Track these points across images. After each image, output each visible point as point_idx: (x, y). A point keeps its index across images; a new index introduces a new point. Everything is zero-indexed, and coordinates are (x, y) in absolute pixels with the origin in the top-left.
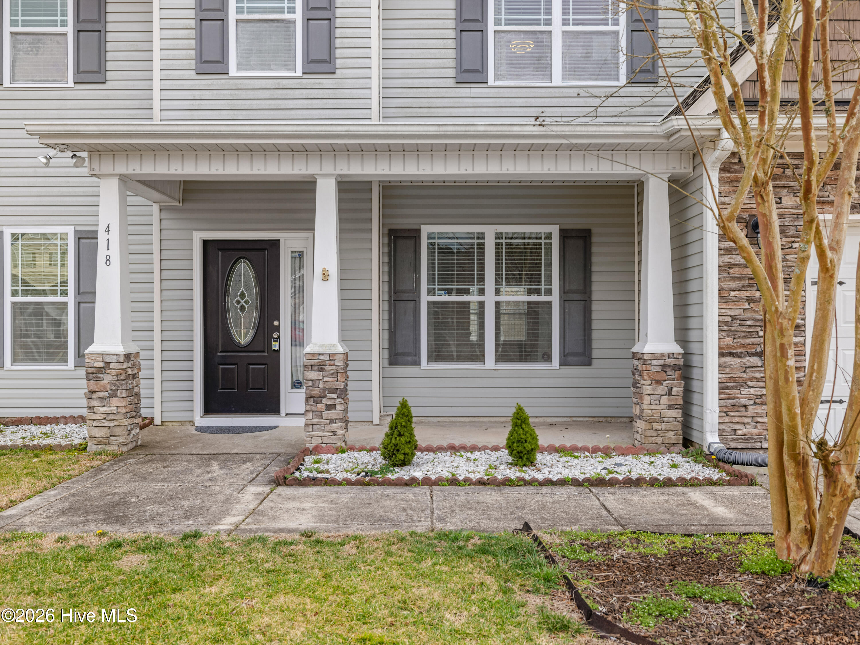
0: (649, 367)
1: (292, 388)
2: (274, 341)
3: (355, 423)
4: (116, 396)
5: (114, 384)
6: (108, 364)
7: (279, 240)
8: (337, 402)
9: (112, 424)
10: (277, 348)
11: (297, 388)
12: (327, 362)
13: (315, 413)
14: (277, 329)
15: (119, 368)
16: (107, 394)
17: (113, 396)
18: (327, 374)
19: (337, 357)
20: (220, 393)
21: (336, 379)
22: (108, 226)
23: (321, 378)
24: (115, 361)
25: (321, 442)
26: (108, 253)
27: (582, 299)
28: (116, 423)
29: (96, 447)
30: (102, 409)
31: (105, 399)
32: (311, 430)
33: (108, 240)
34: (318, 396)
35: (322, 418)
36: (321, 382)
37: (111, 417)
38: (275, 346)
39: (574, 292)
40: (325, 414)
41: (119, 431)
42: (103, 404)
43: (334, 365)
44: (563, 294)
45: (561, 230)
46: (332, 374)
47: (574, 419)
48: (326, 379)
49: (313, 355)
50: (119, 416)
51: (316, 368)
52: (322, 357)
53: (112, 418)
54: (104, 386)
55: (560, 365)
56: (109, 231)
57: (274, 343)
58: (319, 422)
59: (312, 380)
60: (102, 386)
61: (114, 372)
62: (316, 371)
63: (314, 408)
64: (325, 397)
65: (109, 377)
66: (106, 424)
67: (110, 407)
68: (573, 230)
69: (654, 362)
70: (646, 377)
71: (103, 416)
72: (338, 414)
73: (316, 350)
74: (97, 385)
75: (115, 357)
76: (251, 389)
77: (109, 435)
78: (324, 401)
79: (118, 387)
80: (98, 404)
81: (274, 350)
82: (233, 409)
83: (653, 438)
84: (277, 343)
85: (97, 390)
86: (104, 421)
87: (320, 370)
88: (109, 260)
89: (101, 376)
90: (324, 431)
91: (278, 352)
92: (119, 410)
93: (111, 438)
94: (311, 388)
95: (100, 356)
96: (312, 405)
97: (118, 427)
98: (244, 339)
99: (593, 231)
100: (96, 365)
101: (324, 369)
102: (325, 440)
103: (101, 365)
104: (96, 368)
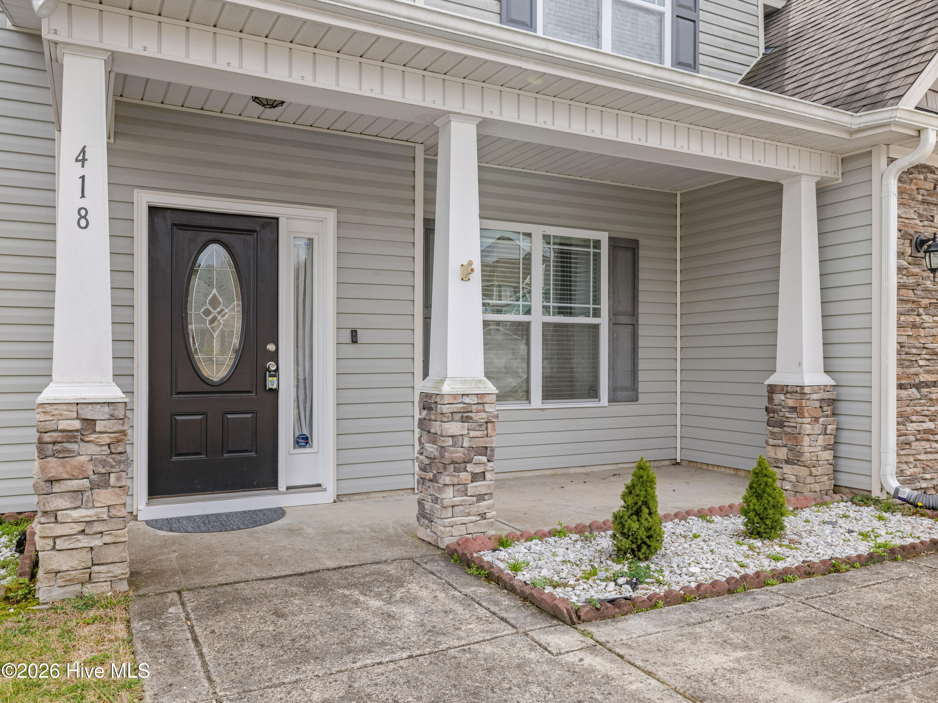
0: (809, 403)
1: (294, 448)
2: (271, 376)
3: (389, 493)
4: (106, 485)
5: (104, 463)
6: (90, 423)
7: (277, 219)
8: (488, 468)
9: (97, 542)
10: (275, 386)
11: (301, 446)
12: (474, 408)
13: (456, 487)
14: (275, 356)
15: (115, 429)
16: (86, 482)
17: (99, 487)
18: (474, 425)
19: (487, 399)
20: (176, 462)
21: (485, 432)
22: (83, 151)
23: (466, 432)
24: (107, 416)
25: (465, 532)
26: (83, 203)
27: (630, 322)
28: (107, 539)
29: (61, 591)
30: (76, 514)
31: (81, 492)
32: (450, 515)
33: (83, 178)
34: (461, 460)
35: (466, 495)
36: (466, 439)
37: (98, 527)
38: (271, 383)
39: (622, 314)
40: (473, 488)
41: (112, 553)
42: (79, 503)
43: (484, 411)
44: (612, 316)
45: (610, 238)
46: (481, 426)
47: (620, 466)
48: (472, 434)
49: (455, 396)
50: (113, 524)
51: (457, 417)
52: (467, 400)
53: (99, 529)
54: (81, 468)
55: (609, 402)
56: (84, 160)
57: (270, 379)
58: (463, 501)
59: (452, 436)
60: (76, 467)
61: (106, 439)
62: (457, 421)
63: (456, 481)
64: (470, 462)
65: (93, 449)
66: (85, 541)
67: (93, 507)
68: (622, 239)
69: (815, 396)
70: (806, 414)
71: (80, 527)
72: (489, 486)
73: (459, 389)
74: (63, 466)
75: (106, 409)
76: (230, 452)
77: (90, 564)
78: (469, 467)
79: (112, 467)
80: (68, 505)
81: (271, 389)
82: (199, 486)
83: (812, 486)
84: (275, 379)
85: (65, 476)
86: (80, 537)
87: (463, 420)
88: (85, 217)
89: (74, 447)
90: (469, 514)
91: (275, 392)
92: (113, 512)
93: (96, 569)
94: (452, 449)
95: (70, 407)
96: (453, 476)
97: (112, 547)
98: (217, 372)
99: (640, 243)
100: (63, 425)
101: (471, 418)
102: (472, 528)
103: (77, 424)
104: (62, 431)
